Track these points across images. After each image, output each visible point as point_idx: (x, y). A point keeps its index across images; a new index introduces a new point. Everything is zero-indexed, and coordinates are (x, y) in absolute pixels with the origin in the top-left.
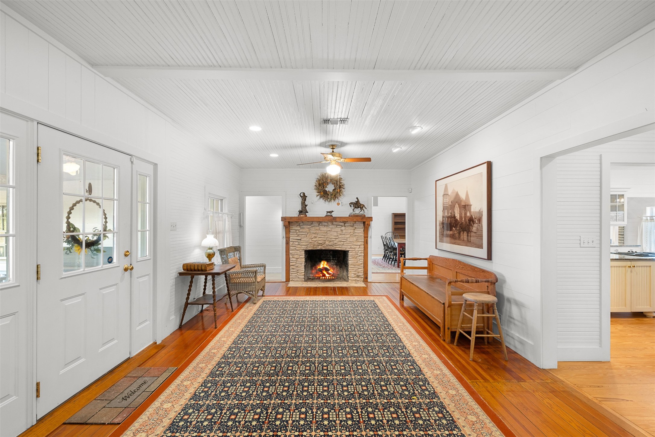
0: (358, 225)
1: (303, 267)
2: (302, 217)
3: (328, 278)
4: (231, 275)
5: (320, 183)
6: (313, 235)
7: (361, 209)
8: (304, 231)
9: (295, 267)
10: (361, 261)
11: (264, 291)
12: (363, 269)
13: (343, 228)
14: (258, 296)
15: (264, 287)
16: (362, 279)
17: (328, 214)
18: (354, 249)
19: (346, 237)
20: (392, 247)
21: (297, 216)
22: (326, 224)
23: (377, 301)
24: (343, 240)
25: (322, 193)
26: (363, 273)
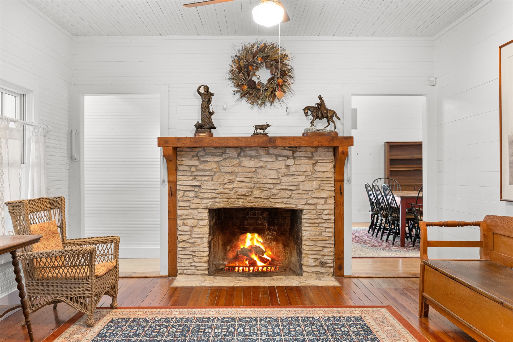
0: (322, 154)
1: (206, 245)
2: (203, 138)
3: (260, 268)
4: (35, 260)
5: (242, 63)
6: (228, 177)
7: (328, 121)
8: (207, 168)
9: (187, 245)
10: (330, 232)
11: (114, 298)
12: (333, 249)
13: (290, 162)
14: (98, 308)
15: (114, 287)
16: (332, 270)
17: (259, 131)
18: (313, 207)
19: (297, 180)
20: (390, 206)
21: (193, 136)
22: (254, 153)
23: (368, 319)
24: (290, 188)
25: (246, 87)
26: (333, 258)
